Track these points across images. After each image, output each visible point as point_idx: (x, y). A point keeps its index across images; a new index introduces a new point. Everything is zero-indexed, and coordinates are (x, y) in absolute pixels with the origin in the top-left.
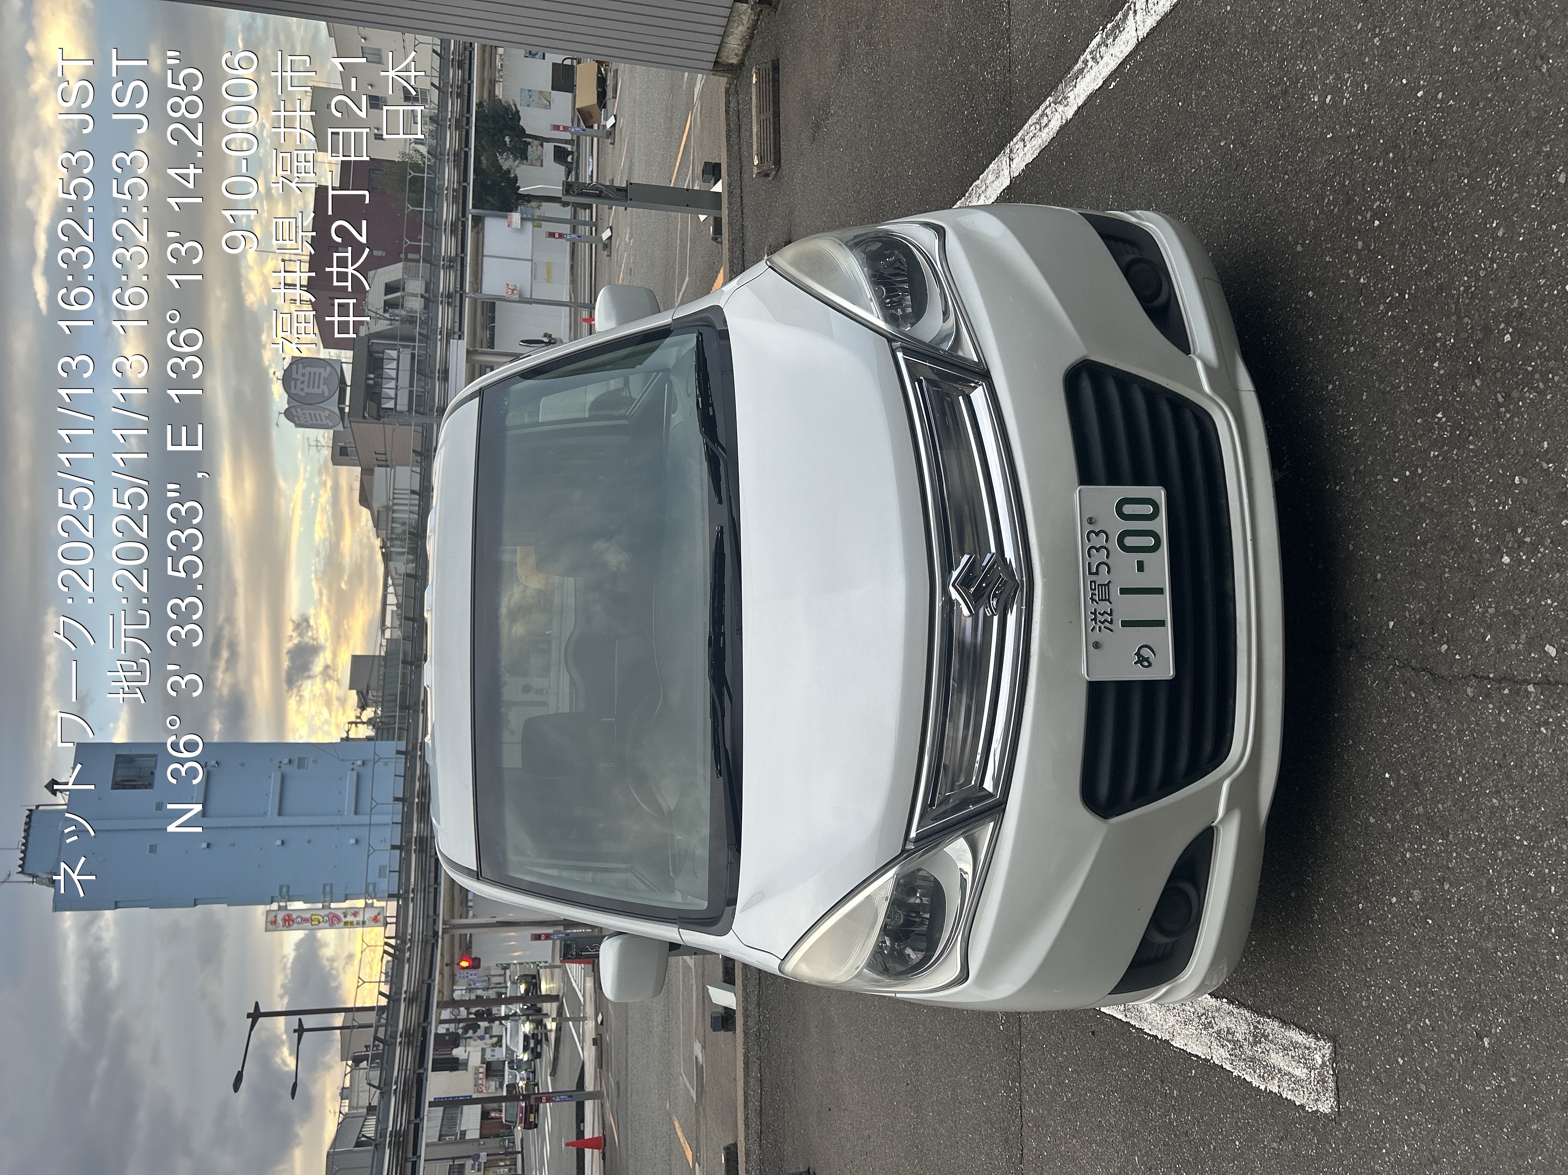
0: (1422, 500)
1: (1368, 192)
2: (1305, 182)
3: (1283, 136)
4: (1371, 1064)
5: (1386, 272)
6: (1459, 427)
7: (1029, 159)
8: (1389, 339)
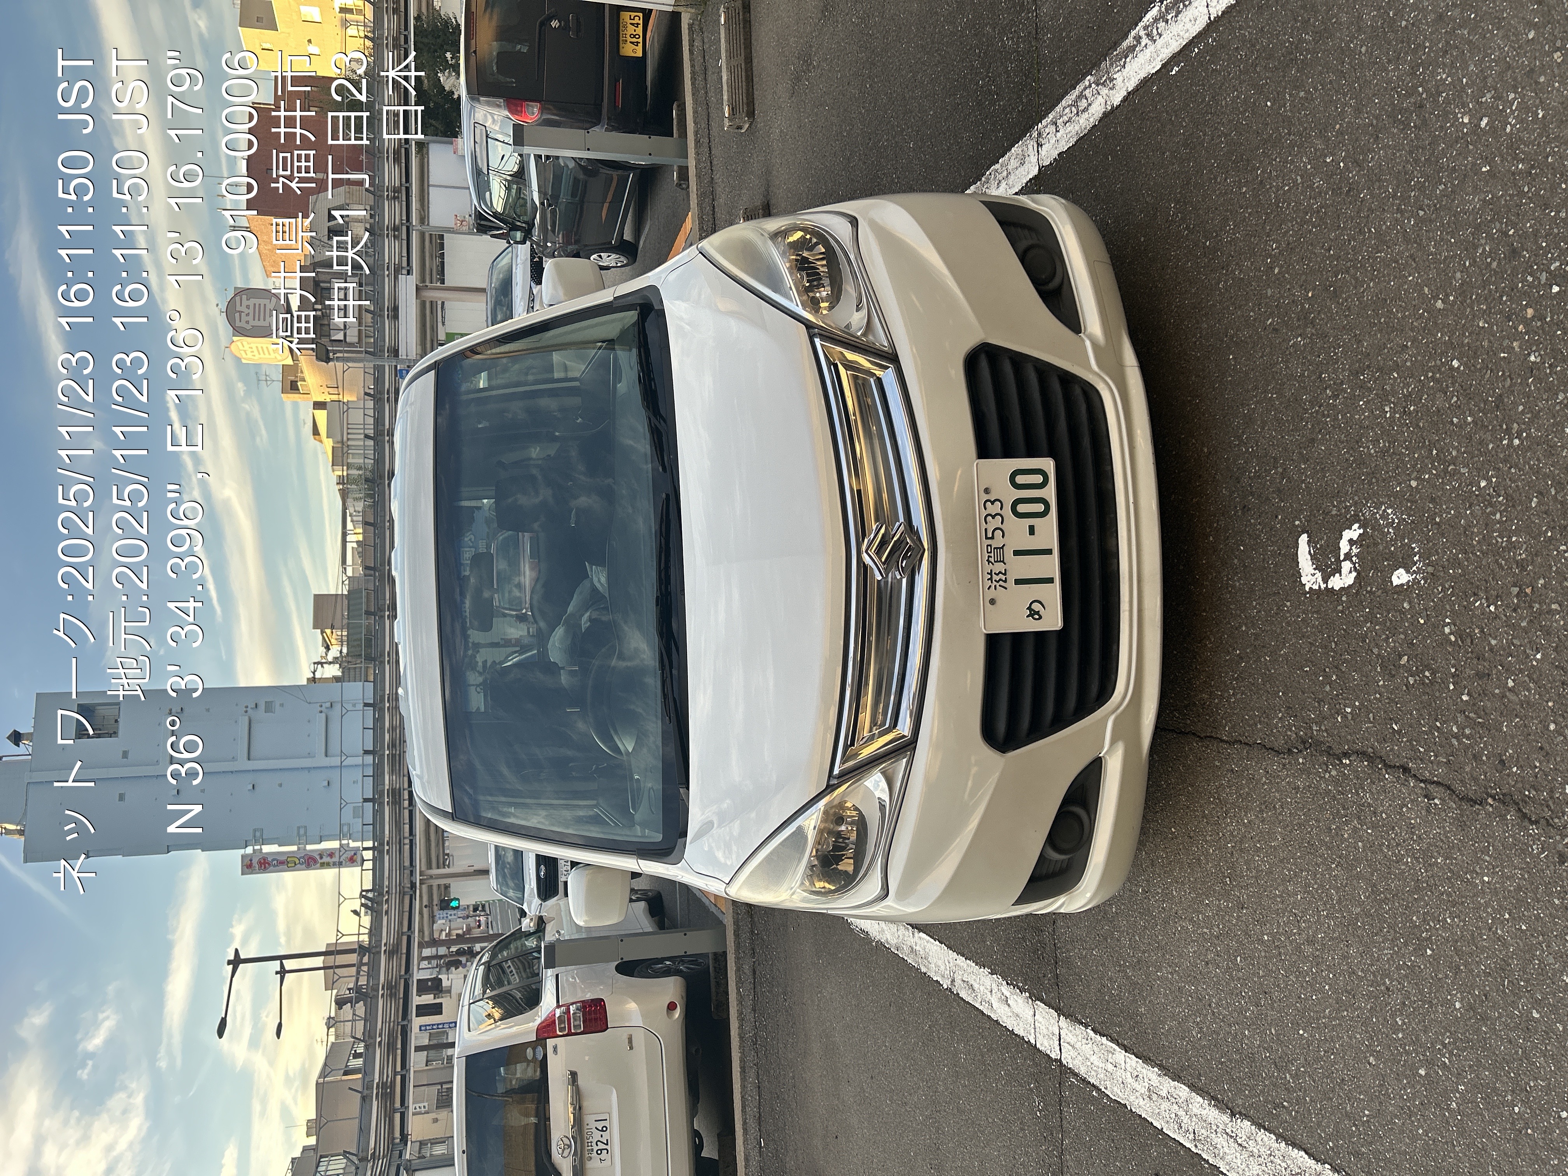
1: (1542, 248)
2: (1448, 223)
7: (1064, 147)
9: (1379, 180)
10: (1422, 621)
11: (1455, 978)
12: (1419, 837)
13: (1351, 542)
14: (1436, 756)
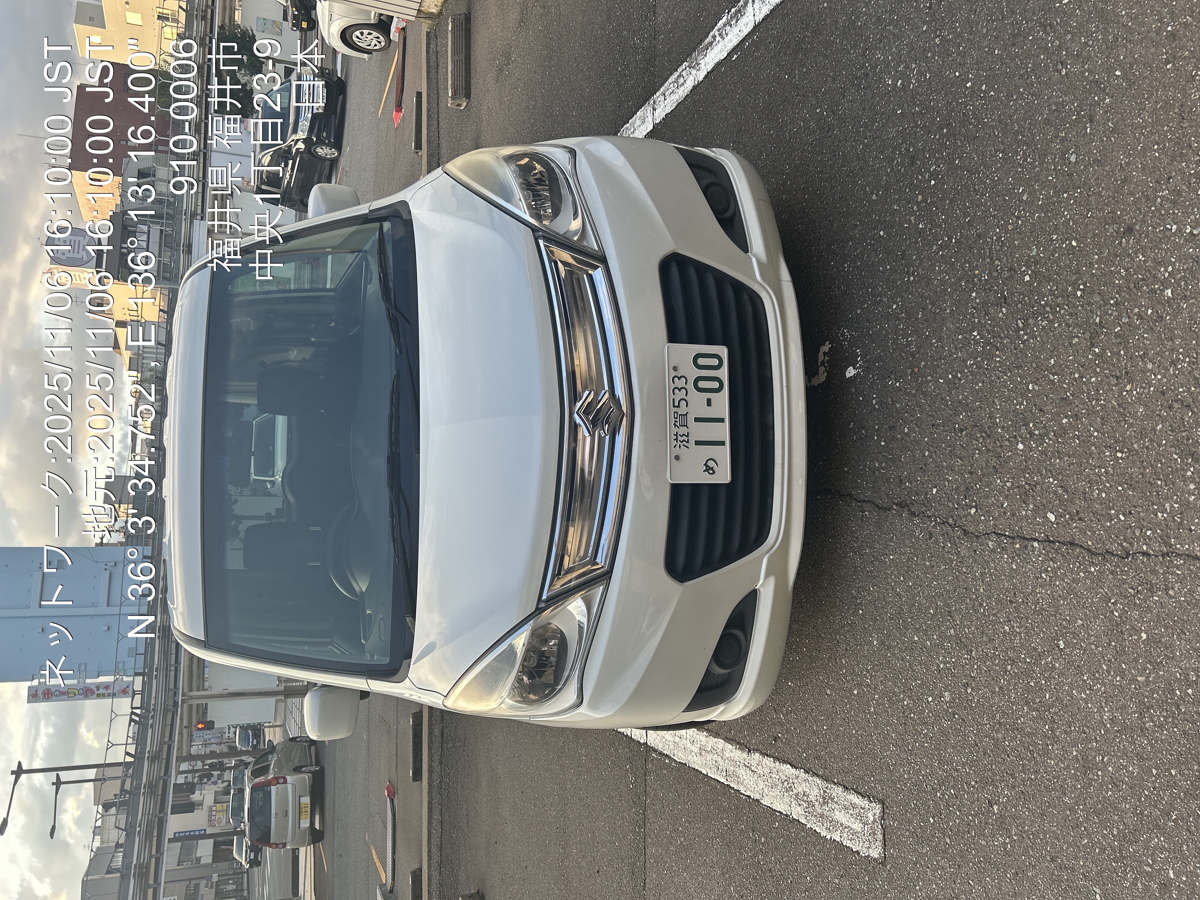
0: (960, 397)
1: (927, 158)
2: (880, 146)
3: (864, 109)
4: (910, 822)
5: (939, 221)
6: (989, 343)
7: (668, 110)
8: (940, 272)
9: (845, 122)
10: (861, 399)
11: (874, 625)
12: (857, 538)
13: (824, 353)
14: (866, 484)
